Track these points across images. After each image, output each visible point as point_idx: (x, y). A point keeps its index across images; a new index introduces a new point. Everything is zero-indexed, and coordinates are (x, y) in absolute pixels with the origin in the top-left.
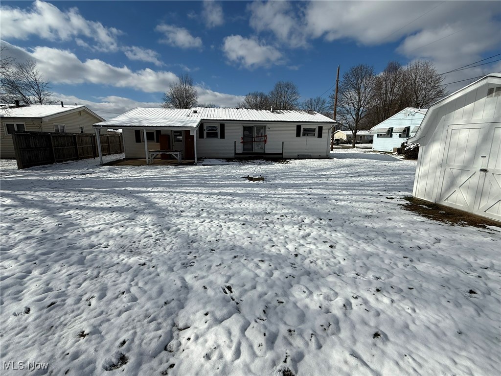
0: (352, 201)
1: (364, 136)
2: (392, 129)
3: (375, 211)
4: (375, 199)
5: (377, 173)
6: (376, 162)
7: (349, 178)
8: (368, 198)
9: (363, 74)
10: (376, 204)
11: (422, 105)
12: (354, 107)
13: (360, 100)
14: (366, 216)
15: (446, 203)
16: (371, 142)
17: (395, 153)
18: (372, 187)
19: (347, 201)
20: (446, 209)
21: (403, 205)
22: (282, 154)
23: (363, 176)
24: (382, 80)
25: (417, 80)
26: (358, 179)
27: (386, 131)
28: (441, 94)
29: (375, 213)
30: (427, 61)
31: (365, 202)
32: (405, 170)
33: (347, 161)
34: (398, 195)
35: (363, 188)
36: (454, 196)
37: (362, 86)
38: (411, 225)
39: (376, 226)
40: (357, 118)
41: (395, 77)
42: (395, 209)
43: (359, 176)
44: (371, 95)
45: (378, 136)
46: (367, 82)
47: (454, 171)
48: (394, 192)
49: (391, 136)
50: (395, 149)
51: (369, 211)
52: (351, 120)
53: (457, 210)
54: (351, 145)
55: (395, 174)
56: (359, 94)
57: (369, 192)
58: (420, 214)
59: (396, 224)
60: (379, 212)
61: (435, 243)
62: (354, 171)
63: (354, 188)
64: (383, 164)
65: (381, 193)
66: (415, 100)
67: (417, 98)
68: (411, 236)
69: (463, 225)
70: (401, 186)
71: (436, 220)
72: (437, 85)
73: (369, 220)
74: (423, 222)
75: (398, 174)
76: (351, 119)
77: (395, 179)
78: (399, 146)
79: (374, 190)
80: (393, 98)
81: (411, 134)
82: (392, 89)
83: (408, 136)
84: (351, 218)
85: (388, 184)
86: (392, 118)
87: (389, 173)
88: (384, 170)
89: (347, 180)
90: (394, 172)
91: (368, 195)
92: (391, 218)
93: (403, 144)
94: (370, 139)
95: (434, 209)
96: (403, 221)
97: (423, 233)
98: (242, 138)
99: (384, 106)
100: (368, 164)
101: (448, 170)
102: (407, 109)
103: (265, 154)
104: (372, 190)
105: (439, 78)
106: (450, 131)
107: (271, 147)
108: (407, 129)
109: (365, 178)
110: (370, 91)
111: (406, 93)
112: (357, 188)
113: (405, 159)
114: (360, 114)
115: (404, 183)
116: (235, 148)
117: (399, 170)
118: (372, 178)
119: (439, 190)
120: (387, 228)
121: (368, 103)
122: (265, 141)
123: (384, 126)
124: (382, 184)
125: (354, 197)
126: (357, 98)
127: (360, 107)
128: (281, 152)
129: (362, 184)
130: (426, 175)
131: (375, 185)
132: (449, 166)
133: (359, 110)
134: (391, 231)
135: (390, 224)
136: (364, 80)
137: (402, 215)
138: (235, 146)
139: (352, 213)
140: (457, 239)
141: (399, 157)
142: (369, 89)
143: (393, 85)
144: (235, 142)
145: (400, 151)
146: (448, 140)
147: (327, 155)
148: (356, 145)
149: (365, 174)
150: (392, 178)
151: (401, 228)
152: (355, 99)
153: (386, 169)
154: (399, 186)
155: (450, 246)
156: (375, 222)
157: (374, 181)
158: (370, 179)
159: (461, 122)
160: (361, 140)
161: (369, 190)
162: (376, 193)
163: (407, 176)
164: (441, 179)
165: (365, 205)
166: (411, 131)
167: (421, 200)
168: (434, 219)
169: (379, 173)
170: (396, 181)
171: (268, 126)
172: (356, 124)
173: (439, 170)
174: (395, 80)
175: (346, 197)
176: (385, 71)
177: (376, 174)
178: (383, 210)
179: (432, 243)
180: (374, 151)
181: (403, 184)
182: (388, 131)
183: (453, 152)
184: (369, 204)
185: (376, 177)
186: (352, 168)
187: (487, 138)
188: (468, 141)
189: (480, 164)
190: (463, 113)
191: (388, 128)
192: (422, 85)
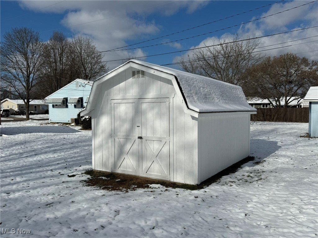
0: (28, 189)
1: (39, 105)
2: (66, 99)
3: (56, 195)
4: (56, 180)
5: (56, 148)
6: (54, 135)
7: (24, 159)
8: (48, 180)
9: (29, 38)
10: (57, 187)
11: (90, 77)
12: (23, 73)
13: (28, 66)
14: (47, 205)
15: (119, 171)
16: (47, 112)
17: (73, 124)
18: (52, 165)
19: (23, 190)
20: (121, 176)
21: (85, 181)
23: (41, 154)
24: (49, 48)
25: (82, 54)
26: (35, 159)
28: (103, 70)
29: (57, 198)
30: (88, 38)
31: (45, 186)
32: (84, 141)
33: (21, 137)
34: (80, 171)
35: (41, 169)
36: (124, 163)
37: (29, 51)
38: (93, 202)
39: (59, 214)
40: (28, 86)
41: (62, 47)
42: (77, 188)
43: (36, 155)
44: (40, 62)
45: (53, 106)
46: (34, 48)
47: (121, 140)
48: (75, 168)
49: (67, 107)
50: (72, 120)
51: (50, 197)
52: (20, 88)
53: (128, 175)
54: (25, 117)
55: (75, 147)
56: (27, 59)
57: (49, 173)
58: (101, 187)
59: (79, 206)
60: (62, 195)
61: (115, 216)
62: (29, 149)
63: (31, 171)
64: (62, 137)
65: (62, 172)
66: (84, 71)
67: (85, 70)
68: (95, 215)
69: (134, 189)
70: (82, 160)
71: (114, 190)
72: (99, 60)
73: (50, 209)
74: (104, 195)
75: (77, 147)
76: (20, 86)
77: (75, 153)
78: (76, 117)
79: (54, 169)
80: (63, 68)
81: (85, 105)
82: (60, 58)
83: (82, 106)
84: (29, 213)
85: (69, 160)
86: (65, 89)
87: (69, 146)
88: (63, 144)
89: (22, 161)
90: (74, 145)
91: (48, 177)
92: (73, 200)
93: (79, 115)
94: (46, 109)
95: (112, 179)
96: (87, 200)
97: (105, 209)
99: (55, 75)
100: (45, 138)
101: (117, 140)
102: (77, 80)
104: (52, 170)
105: (100, 55)
106: (113, 104)
108: (80, 100)
109: (43, 157)
110: (39, 57)
111: (75, 65)
112: (34, 170)
113: (83, 130)
114: (30, 81)
115: (84, 155)
117: (78, 142)
118: (51, 156)
119: (113, 159)
120: (70, 214)
121: (38, 70)
123: (58, 95)
124: (63, 161)
125: (31, 183)
126: (25, 63)
127: (30, 74)
129: (40, 165)
130: (101, 146)
131: (55, 163)
132: (117, 136)
133: (28, 76)
134: (75, 216)
135: (73, 208)
136: (31, 45)
137: (85, 193)
139: (30, 206)
140: (132, 205)
141: (78, 128)
142: (38, 56)
143: (61, 55)
145: (77, 121)
146: (113, 112)
148: (31, 116)
149: (43, 151)
150: (72, 152)
151: (84, 210)
152: (23, 64)
153: (65, 142)
154: (79, 160)
155: (127, 215)
156: (58, 210)
157: (53, 159)
158: (49, 156)
159: (119, 97)
160: (36, 110)
161: (48, 170)
162: (56, 172)
163: (86, 148)
164: (113, 149)
165: (45, 190)
166: (84, 102)
167: (100, 172)
168: (113, 189)
169: (58, 148)
170: (76, 155)
172: (28, 93)
173: (110, 141)
174: (62, 50)
175: (21, 185)
176: (51, 39)
177: (55, 150)
178: (65, 192)
179: (113, 217)
180: (51, 123)
181: (83, 157)
182: (63, 101)
183: (117, 123)
184: (49, 188)
185: (55, 154)
186: (27, 145)
187: (138, 112)
188: (126, 114)
189: (137, 133)
190: (120, 90)
191: (63, 98)
192: (88, 58)
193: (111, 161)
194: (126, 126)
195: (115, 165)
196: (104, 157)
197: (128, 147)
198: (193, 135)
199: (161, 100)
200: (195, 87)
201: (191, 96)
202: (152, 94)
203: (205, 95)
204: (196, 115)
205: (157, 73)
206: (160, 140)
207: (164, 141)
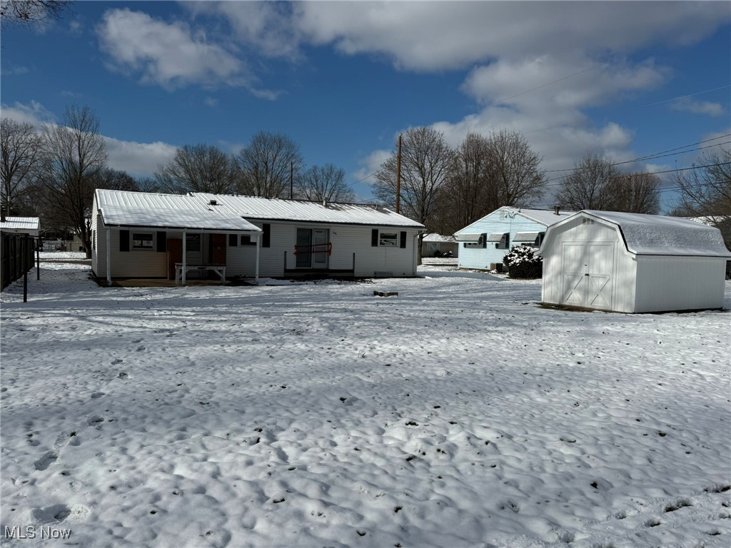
2: (484, 236)
15: (567, 303)
17: (493, 271)
22: (352, 271)
25: (505, 158)
27: (478, 239)
36: (572, 296)
45: (465, 245)
47: (570, 277)
49: (485, 246)
50: (492, 265)
72: (532, 168)
78: (500, 261)
81: (513, 244)
83: (507, 246)
86: (484, 221)
98: (296, 247)
101: (566, 276)
102: (504, 208)
103: (328, 270)
106: (563, 246)
107: (338, 260)
108: (505, 236)
113: (511, 278)
116: (285, 262)
119: (561, 294)
122: (329, 252)
123: (473, 230)
128: (352, 268)
132: (566, 273)
138: (285, 259)
141: (502, 276)
144: (286, 252)
145: (500, 268)
146: (563, 253)
147: (414, 273)
159: (570, 240)
164: (562, 285)
166: (511, 240)
171: (333, 229)
173: (559, 277)
180: (461, 269)
182: (480, 238)
183: (567, 263)
187: (586, 253)
188: (575, 255)
189: (584, 271)
190: (571, 234)
191: (480, 233)
192: (513, 166)
193: (559, 295)
194: (574, 265)
195: (563, 298)
196: (553, 291)
197: (576, 282)
198: (633, 274)
199: (607, 244)
200: (640, 233)
201: (633, 241)
202: (599, 239)
203: (652, 239)
204: (634, 256)
205: (603, 222)
206: (604, 277)
207: (608, 278)
